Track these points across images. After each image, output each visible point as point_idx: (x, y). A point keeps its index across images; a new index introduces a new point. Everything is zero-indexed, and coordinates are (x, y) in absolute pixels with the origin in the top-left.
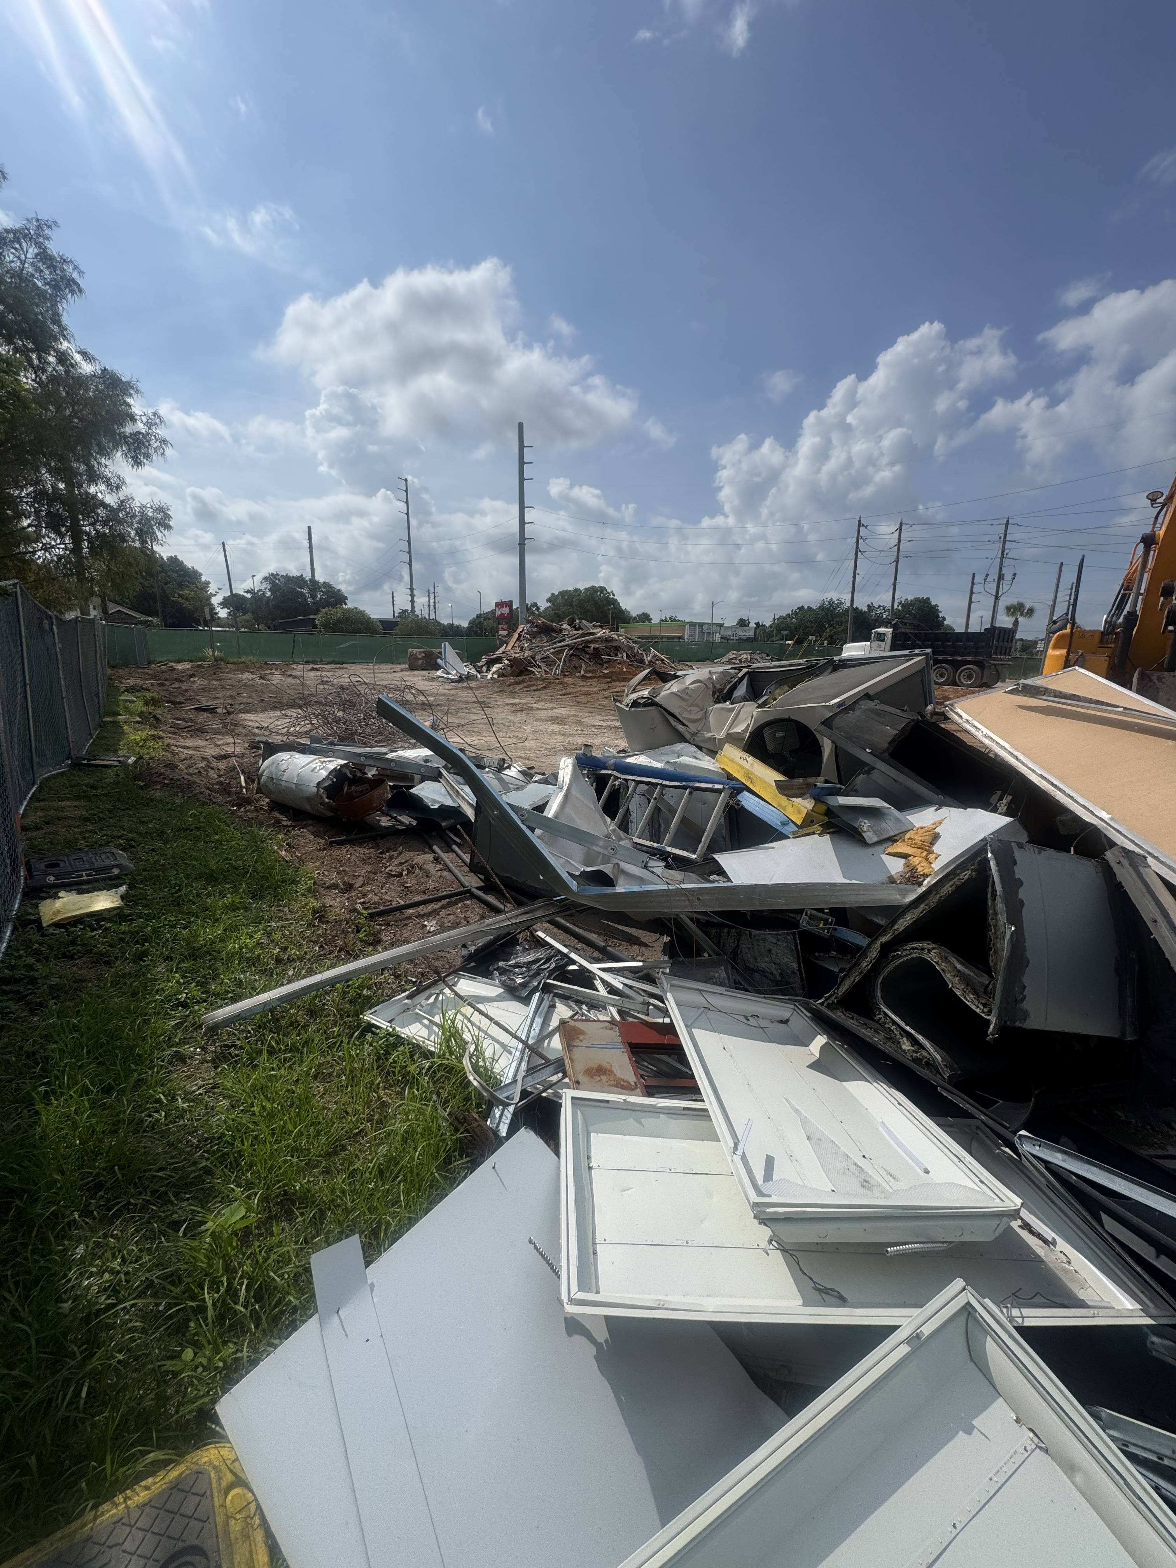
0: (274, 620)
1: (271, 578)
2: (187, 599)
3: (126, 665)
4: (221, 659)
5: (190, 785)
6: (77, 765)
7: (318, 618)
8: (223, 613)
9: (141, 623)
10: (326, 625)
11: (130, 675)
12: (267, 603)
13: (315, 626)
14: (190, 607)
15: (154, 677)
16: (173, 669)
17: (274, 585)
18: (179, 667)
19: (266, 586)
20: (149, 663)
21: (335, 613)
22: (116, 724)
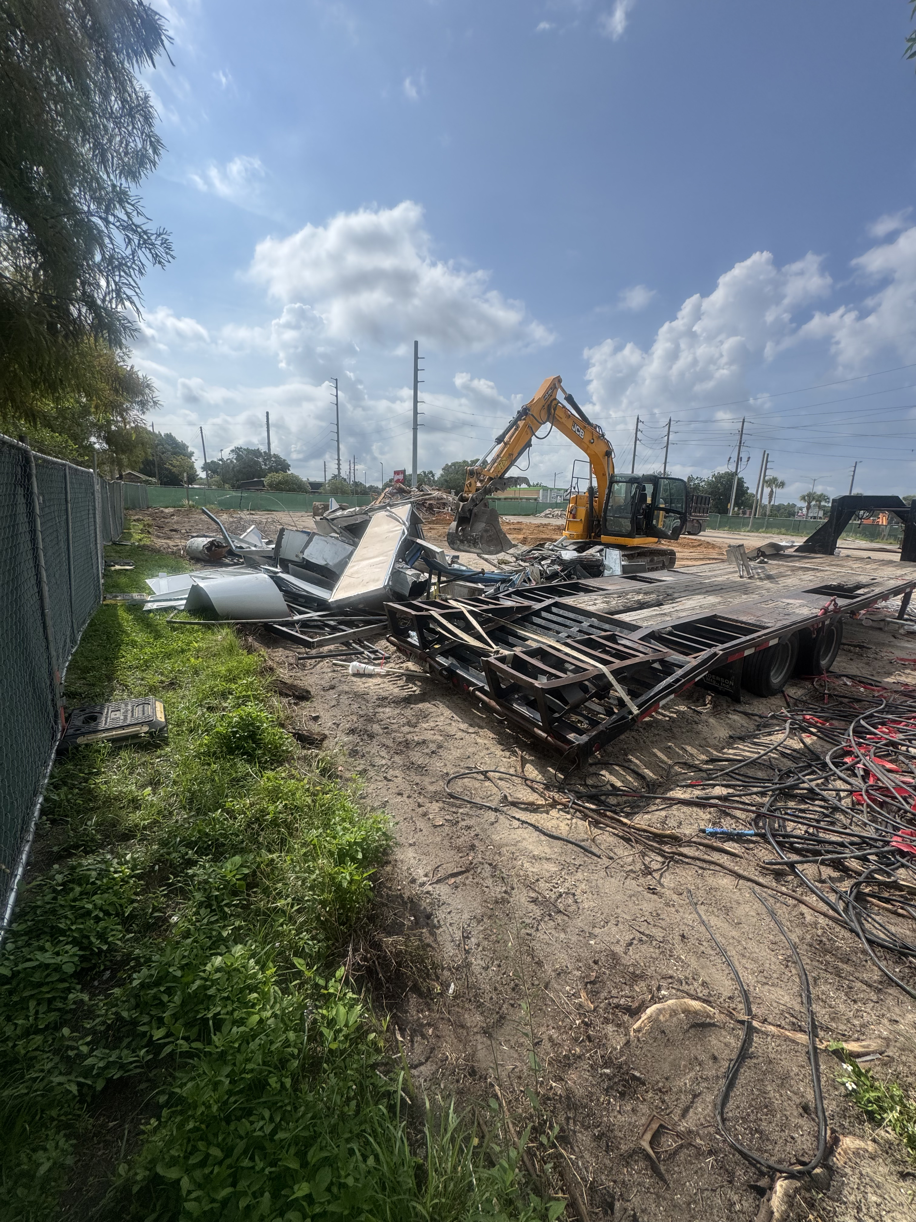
0: (237, 481)
1: (237, 451)
2: (174, 467)
3: (134, 508)
4: (193, 507)
5: (159, 551)
6: (114, 543)
7: (266, 480)
8: (202, 475)
9: (144, 481)
10: (271, 485)
11: (136, 514)
12: (233, 468)
13: (264, 486)
14: (176, 472)
15: (150, 515)
16: (162, 512)
17: (239, 456)
18: (167, 511)
19: (233, 456)
20: (148, 508)
21: (278, 477)
22: (130, 533)
